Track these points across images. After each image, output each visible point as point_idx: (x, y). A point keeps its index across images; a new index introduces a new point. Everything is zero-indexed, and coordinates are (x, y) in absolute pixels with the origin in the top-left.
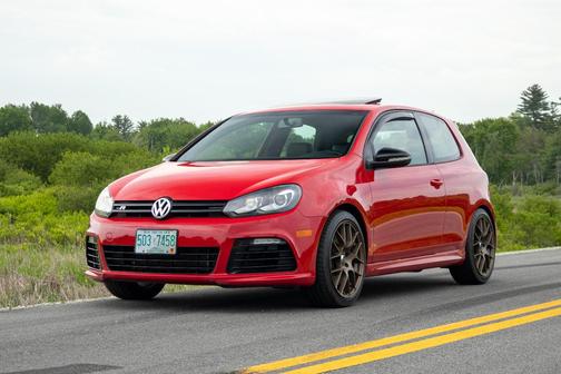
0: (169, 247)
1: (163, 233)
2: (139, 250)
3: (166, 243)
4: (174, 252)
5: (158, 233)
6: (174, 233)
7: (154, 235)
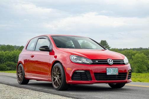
0: (116, 73)
1: (114, 69)
2: (108, 74)
3: (115, 71)
4: (118, 74)
5: (113, 69)
6: (117, 69)
7: (111, 69)
